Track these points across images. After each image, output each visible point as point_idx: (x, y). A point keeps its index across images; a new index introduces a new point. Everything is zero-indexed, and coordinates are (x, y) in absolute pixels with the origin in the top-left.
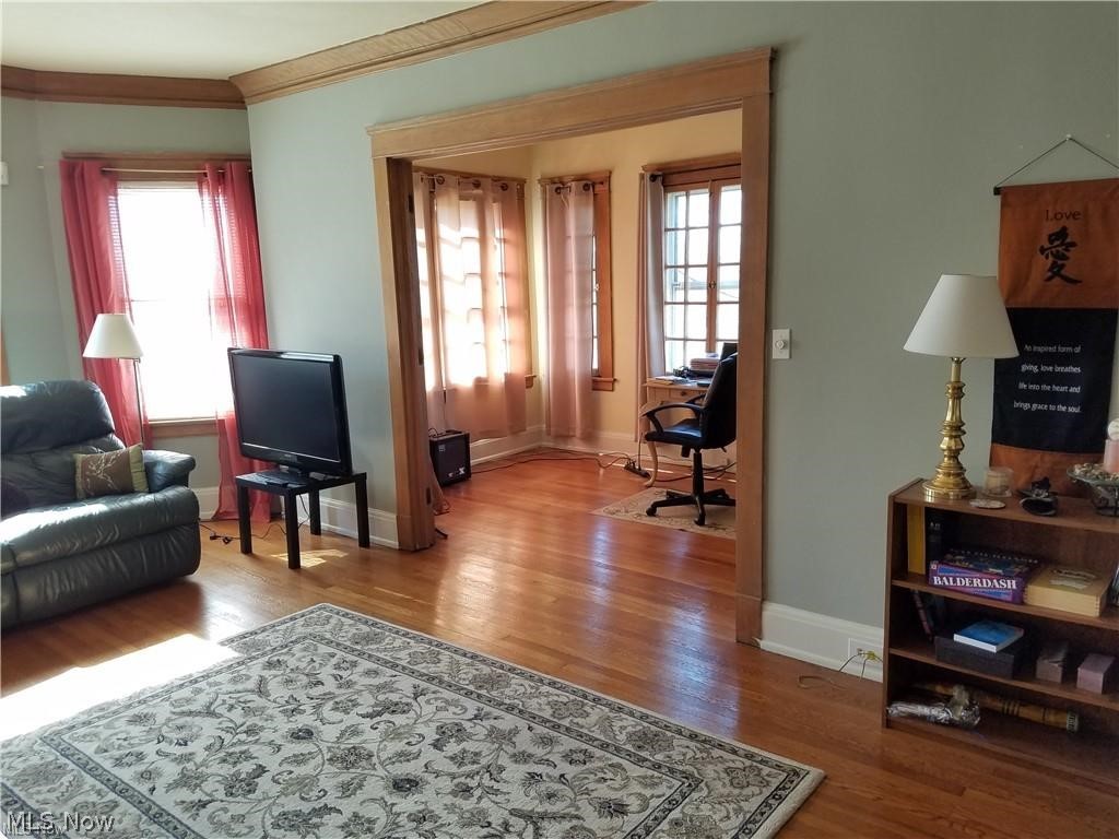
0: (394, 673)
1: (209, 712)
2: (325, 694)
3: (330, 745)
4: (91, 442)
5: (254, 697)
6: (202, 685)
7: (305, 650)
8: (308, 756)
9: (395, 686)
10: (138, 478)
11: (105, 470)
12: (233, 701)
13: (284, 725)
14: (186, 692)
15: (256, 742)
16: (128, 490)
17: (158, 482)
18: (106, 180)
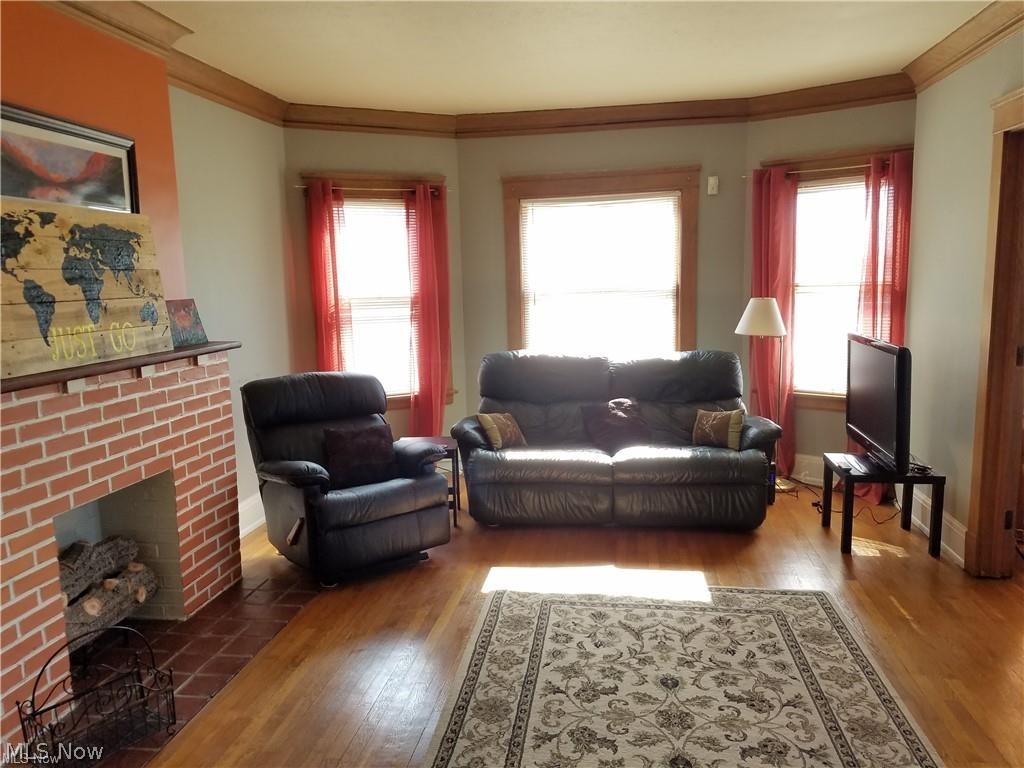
0: (798, 676)
1: (638, 635)
2: (723, 663)
3: (676, 701)
4: (718, 402)
5: (677, 637)
6: (659, 613)
7: (757, 622)
8: (652, 700)
9: (783, 687)
10: (733, 438)
11: (712, 426)
12: (660, 633)
13: (668, 669)
14: (643, 612)
15: (636, 670)
16: (722, 445)
17: (745, 444)
18: (788, 182)
